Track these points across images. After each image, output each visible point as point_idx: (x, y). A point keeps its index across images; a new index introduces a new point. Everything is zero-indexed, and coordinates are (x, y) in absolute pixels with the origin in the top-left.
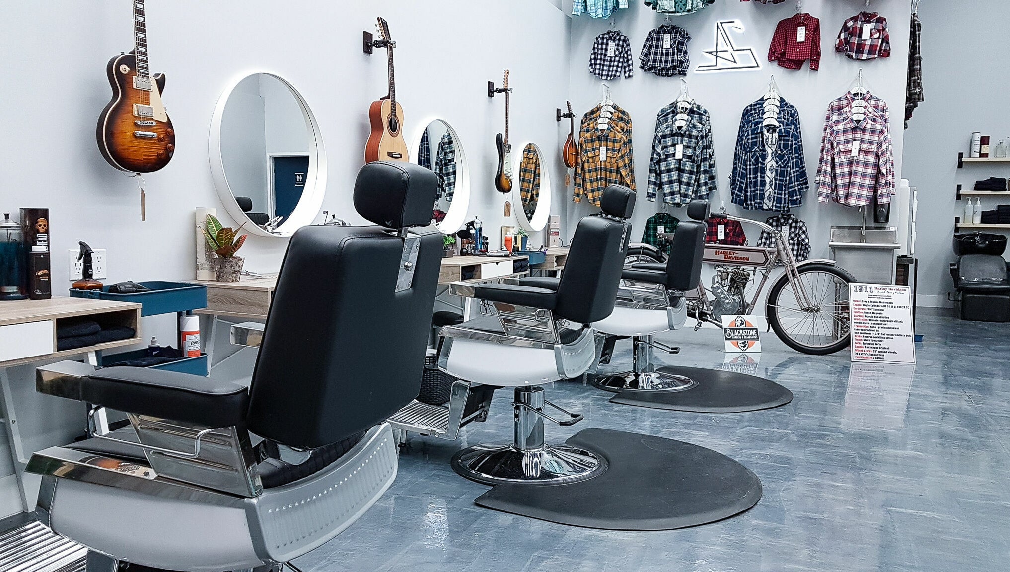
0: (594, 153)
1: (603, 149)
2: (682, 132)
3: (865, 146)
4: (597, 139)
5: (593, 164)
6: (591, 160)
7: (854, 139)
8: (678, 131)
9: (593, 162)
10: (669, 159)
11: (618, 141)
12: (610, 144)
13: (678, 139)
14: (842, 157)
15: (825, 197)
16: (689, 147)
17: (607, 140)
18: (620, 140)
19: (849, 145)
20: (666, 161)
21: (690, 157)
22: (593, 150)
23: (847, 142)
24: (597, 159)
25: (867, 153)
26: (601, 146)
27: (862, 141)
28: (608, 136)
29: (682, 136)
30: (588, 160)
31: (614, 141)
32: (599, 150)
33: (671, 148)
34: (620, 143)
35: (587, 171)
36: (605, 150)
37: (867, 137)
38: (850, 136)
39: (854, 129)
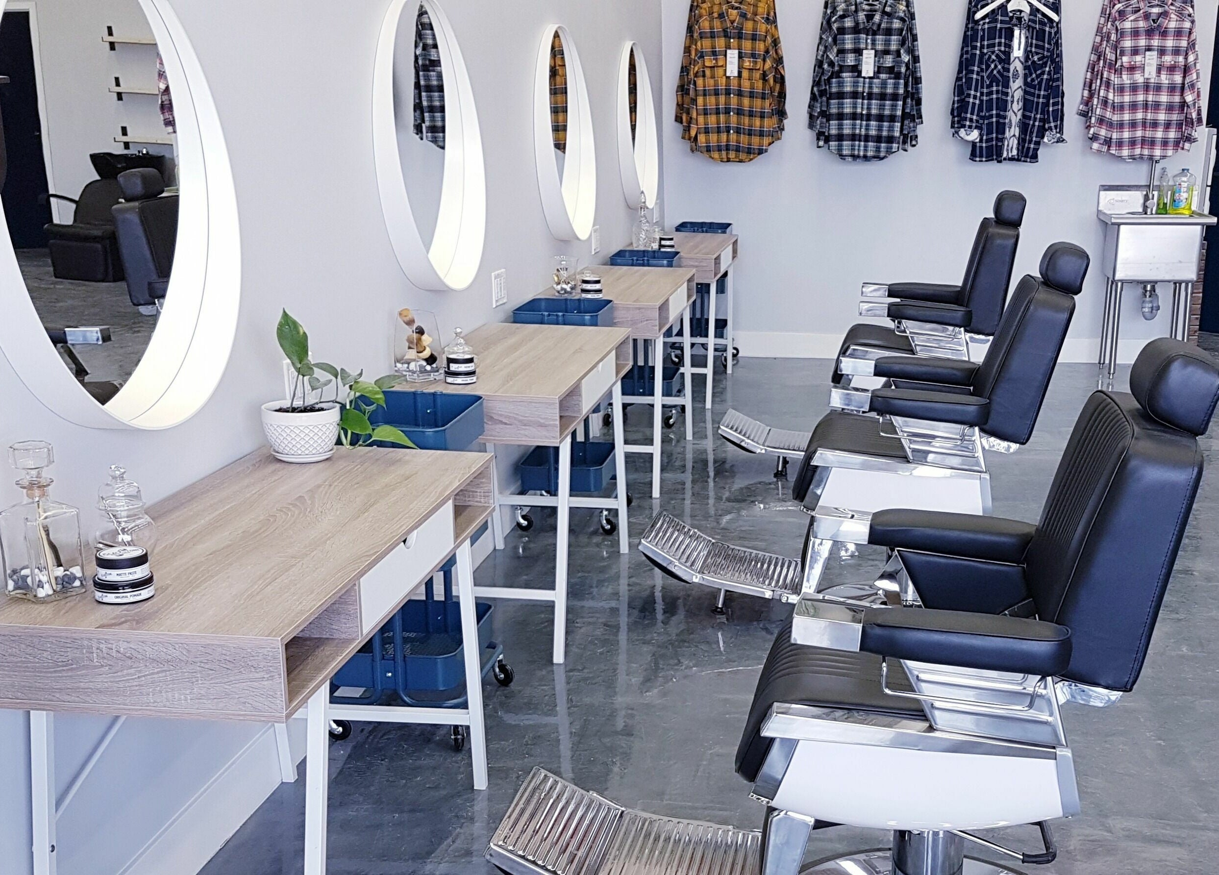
0: (716, 60)
1: (733, 55)
2: (875, 28)
3: (1168, 59)
4: (722, 34)
5: (712, 82)
6: (708, 72)
7: (1149, 49)
8: (866, 25)
9: (713, 77)
10: (844, 75)
11: (763, 38)
12: (747, 45)
13: (867, 40)
14: (1125, 77)
15: (1103, 144)
16: (887, 52)
17: (740, 36)
18: (766, 36)
19: (1138, 58)
20: (840, 77)
21: (890, 70)
22: (714, 53)
23: (1135, 51)
24: (720, 71)
25: (1172, 69)
26: (728, 47)
27: (1162, 52)
28: (742, 29)
29: (875, 33)
30: (704, 71)
31: (754, 38)
32: (726, 56)
33: (850, 55)
34: (765, 41)
35: (701, 93)
36: (736, 56)
37: (1170, 43)
38: (1142, 42)
39: (1150, 33)
